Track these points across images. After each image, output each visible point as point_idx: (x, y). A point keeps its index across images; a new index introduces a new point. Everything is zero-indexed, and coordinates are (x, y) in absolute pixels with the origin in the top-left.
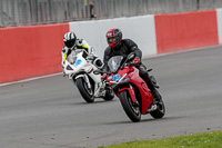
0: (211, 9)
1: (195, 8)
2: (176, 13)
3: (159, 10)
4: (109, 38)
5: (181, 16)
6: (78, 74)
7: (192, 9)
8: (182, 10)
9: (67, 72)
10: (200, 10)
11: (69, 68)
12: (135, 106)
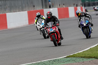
9: (38, 27)
12: (57, 40)
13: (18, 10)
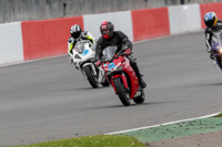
0: (77, 16)
1: (61, 15)
2: (44, 20)
3: (26, 17)
4: (102, 31)
5: (47, 23)
6: (84, 63)
7: (59, 15)
8: (48, 17)
9: (75, 60)
10: (67, 17)
11: (77, 57)
12: (127, 91)
13: (109, 9)
